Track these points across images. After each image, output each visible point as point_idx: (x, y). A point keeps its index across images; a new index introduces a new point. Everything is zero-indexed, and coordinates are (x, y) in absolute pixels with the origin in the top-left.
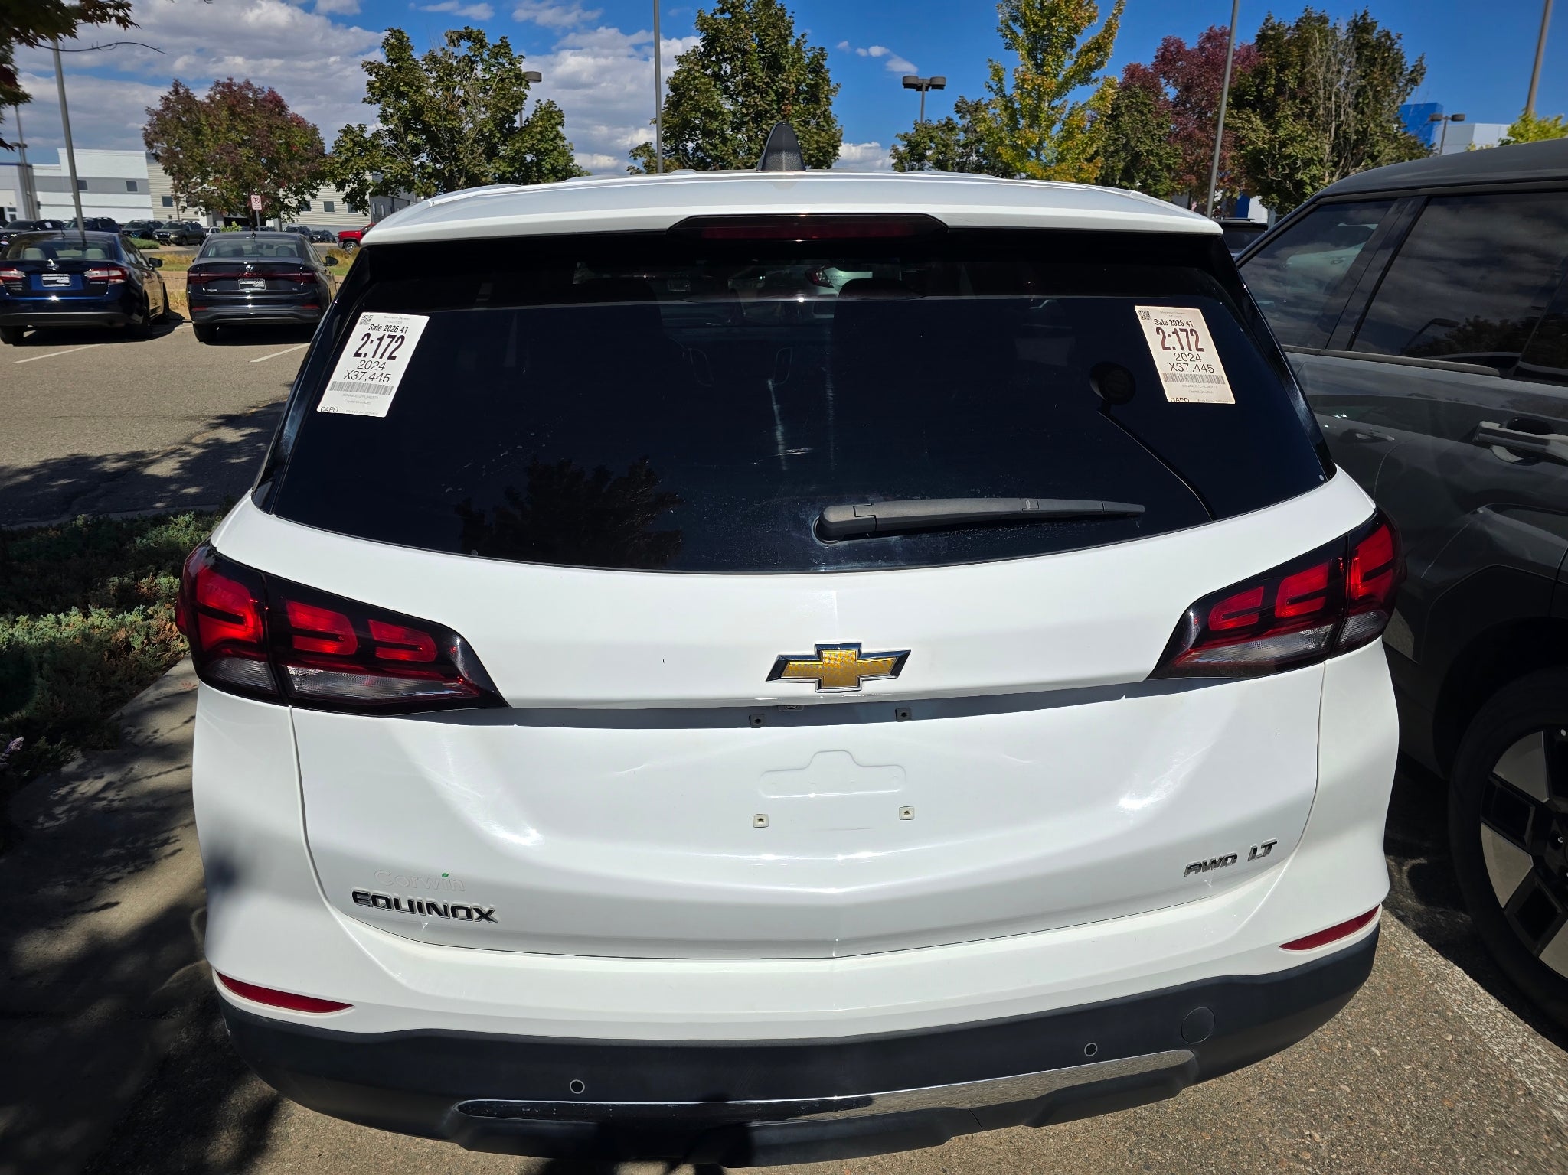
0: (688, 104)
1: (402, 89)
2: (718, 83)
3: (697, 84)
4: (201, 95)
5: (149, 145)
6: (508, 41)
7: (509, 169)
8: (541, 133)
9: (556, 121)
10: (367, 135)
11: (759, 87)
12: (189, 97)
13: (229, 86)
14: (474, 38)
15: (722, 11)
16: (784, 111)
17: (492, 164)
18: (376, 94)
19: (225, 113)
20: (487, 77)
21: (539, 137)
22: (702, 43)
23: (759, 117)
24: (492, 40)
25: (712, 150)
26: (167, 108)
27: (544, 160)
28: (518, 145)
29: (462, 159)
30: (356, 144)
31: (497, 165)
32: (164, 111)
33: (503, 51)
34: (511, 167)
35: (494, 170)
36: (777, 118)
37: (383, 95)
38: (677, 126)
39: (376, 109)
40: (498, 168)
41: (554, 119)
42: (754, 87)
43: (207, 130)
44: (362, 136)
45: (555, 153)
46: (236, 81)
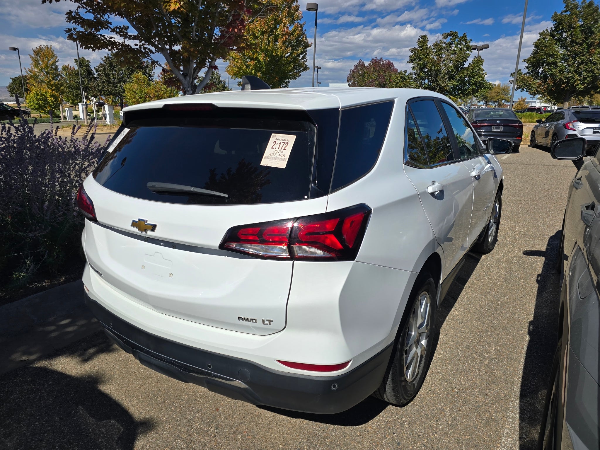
0: (541, 52)
1: (420, 57)
2: (558, 42)
3: (547, 44)
4: (366, 64)
5: (348, 81)
6: (466, 34)
7: (457, 84)
8: (472, 69)
9: (479, 64)
10: (407, 74)
11: (578, 42)
12: (363, 65)
13: (375, 60)
14: (454, 35)
15: (566, 11)
16: (590, 52)
17: (450, 82)
18: (412, 59)
19: (372, 69)
20: (456, 49)
21: (471, 71)
22: (554, 26)
23: (575, 56)
24: (460, 35)
25: (549, 71)
26: (355, 69)
27: (472, 79)
28: (461, 74)
29: (439, 81)
30: (402, 77)
31: (452, 82)
32: (354, 70)
33: (463, 39)
34: (457, 83)
35: (450, 85)
36: (587, 55)
37: (414, 60)
38: (534, 62)
39: (411, 65)
40: (452, 84)
41: (479, 63)
42: (576, 43)
43: (366, 75)
44: (405, 75)
45: (477, 76)
46: (378, 58)
